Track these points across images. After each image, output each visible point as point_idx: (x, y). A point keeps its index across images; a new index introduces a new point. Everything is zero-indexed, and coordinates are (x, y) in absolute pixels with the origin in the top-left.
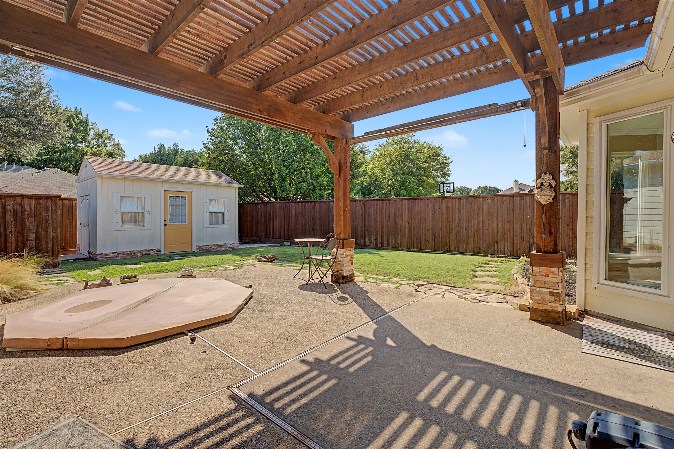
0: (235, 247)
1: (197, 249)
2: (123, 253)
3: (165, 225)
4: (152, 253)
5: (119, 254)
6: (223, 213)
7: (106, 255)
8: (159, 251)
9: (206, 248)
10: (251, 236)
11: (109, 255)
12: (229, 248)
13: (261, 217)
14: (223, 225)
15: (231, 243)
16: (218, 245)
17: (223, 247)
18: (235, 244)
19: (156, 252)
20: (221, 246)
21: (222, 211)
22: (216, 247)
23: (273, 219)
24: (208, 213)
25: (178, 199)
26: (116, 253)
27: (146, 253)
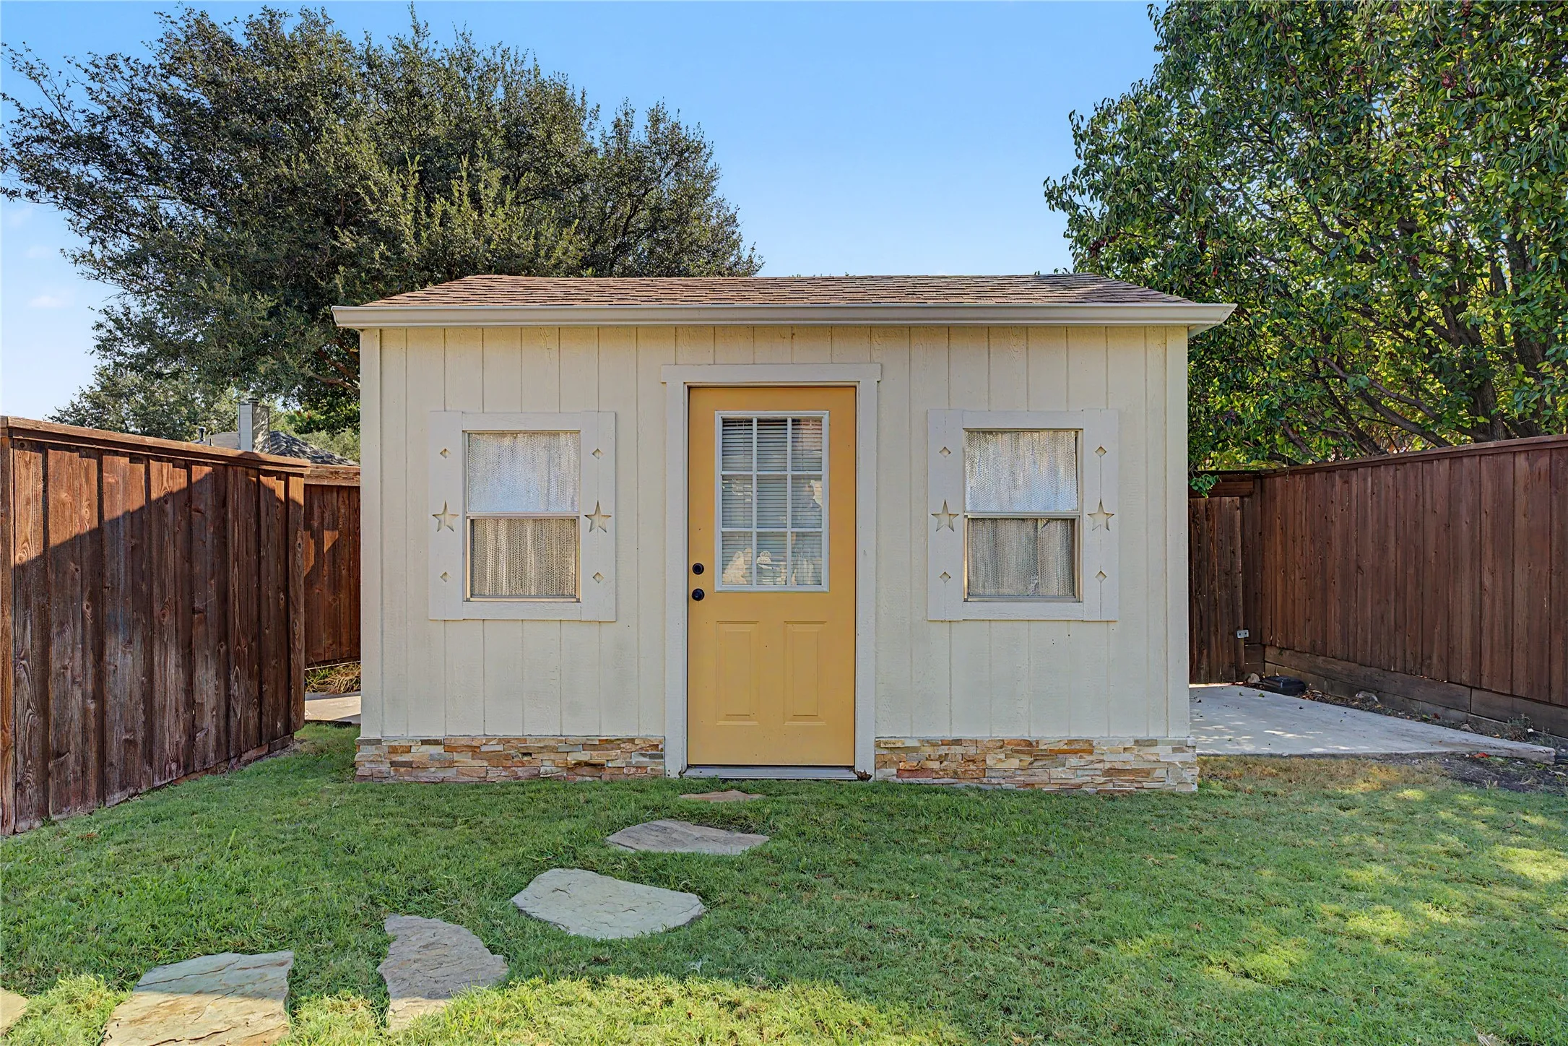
0: (1160, 773)
1: (881, 763)
2: (474, 750)
3: (698, 595)
4: (615, 759)
5: (450, 748)
6: (1071, 523)
7: (393, 750)
8: (656, 751)
9: (941, 759)
10: (1313, 651)
11: (408, 750)
12: (1111, 772)
13: (1383, 549)
14: (1070, 609)
15: (1128, 735)
16: (1028, 747)
17: (1073, 761)
18: (1164, 752)
19: (636, 759)
20: (1055, 755)
21: (1065, 507)
22: (1014, 763)
23: (1477, 555)
24: (960, 523)
25: (771, 431)
26: (436, 742)
27: (584, 756)
